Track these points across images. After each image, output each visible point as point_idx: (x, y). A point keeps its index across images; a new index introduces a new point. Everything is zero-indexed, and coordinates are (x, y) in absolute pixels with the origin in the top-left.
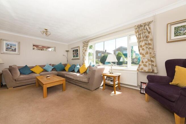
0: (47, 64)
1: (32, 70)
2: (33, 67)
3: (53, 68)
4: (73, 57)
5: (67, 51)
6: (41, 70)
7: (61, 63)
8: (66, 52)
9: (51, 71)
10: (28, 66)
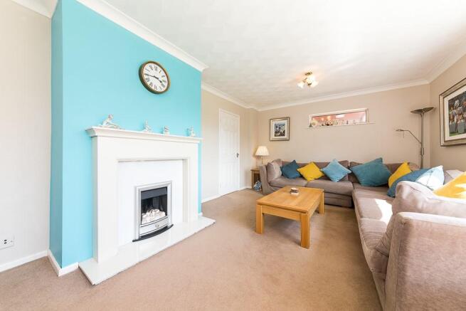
0: (334, 160)
1: (302, 170)
2: (303, 165)
3: (350, 172)
4: (452, 133)
5: (420, 112)
6: (317, 173)
7: (381, 160)
8: (417, 118)
9: (341, 180)
10: (297, 162)
